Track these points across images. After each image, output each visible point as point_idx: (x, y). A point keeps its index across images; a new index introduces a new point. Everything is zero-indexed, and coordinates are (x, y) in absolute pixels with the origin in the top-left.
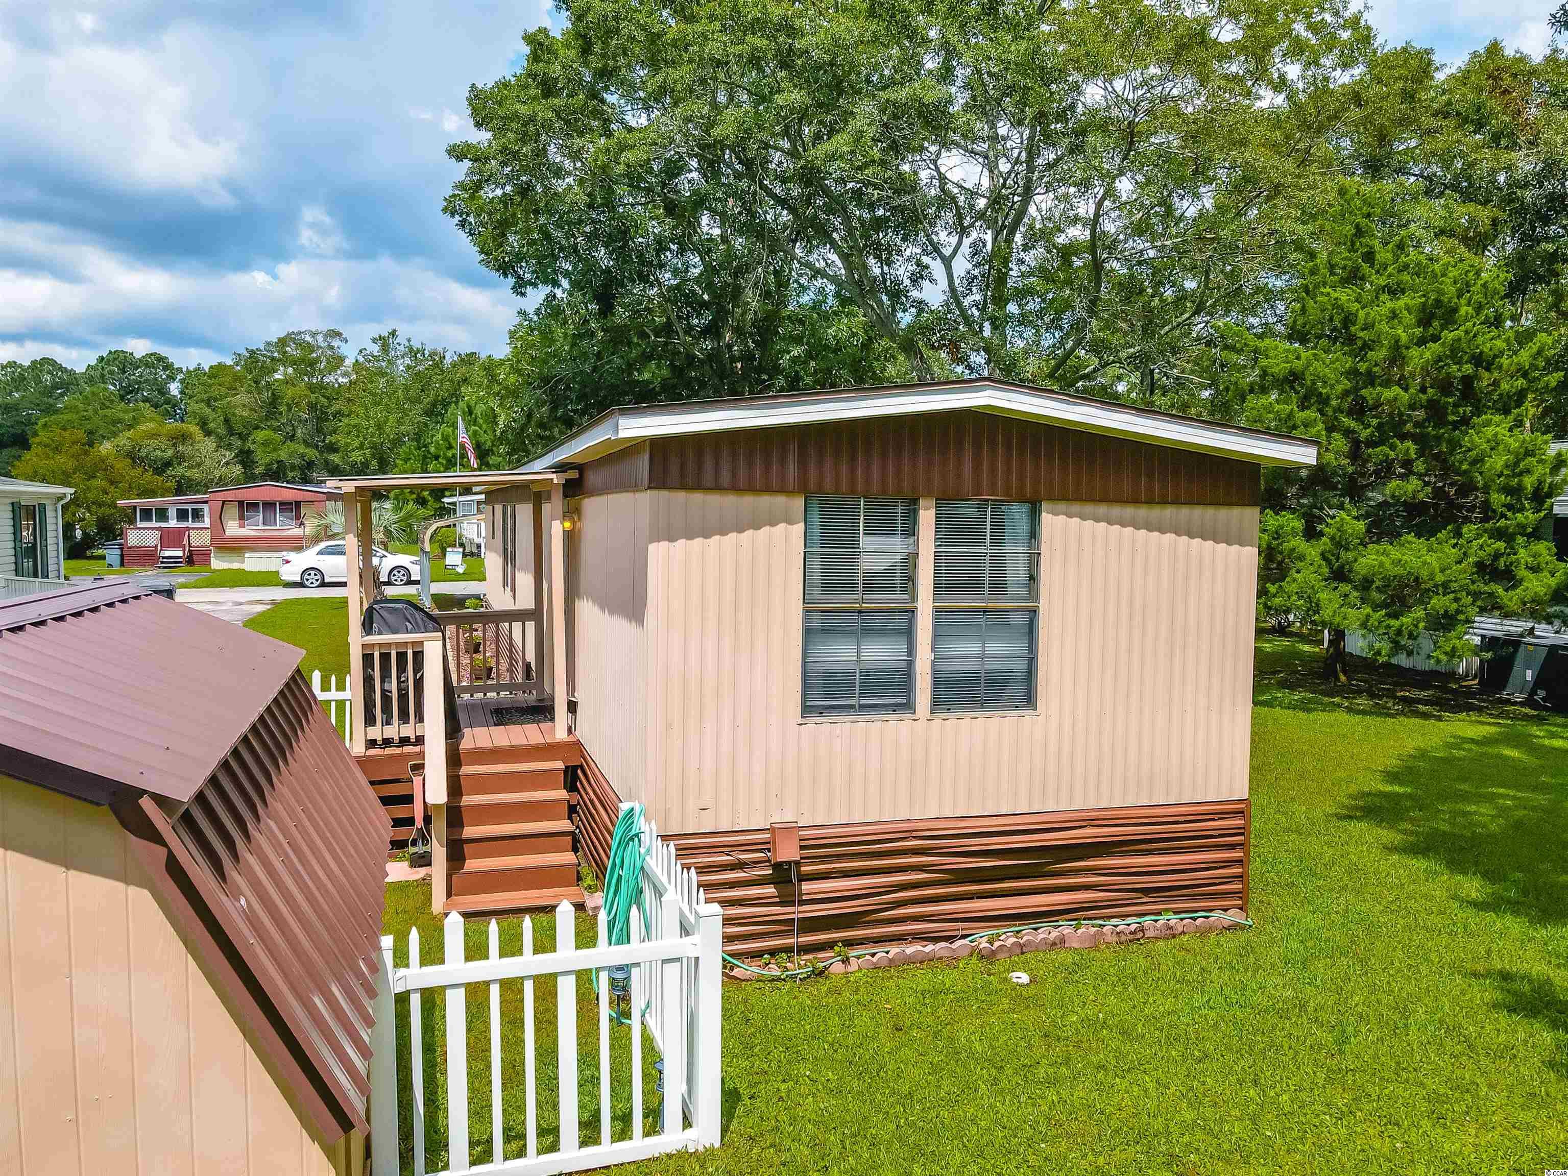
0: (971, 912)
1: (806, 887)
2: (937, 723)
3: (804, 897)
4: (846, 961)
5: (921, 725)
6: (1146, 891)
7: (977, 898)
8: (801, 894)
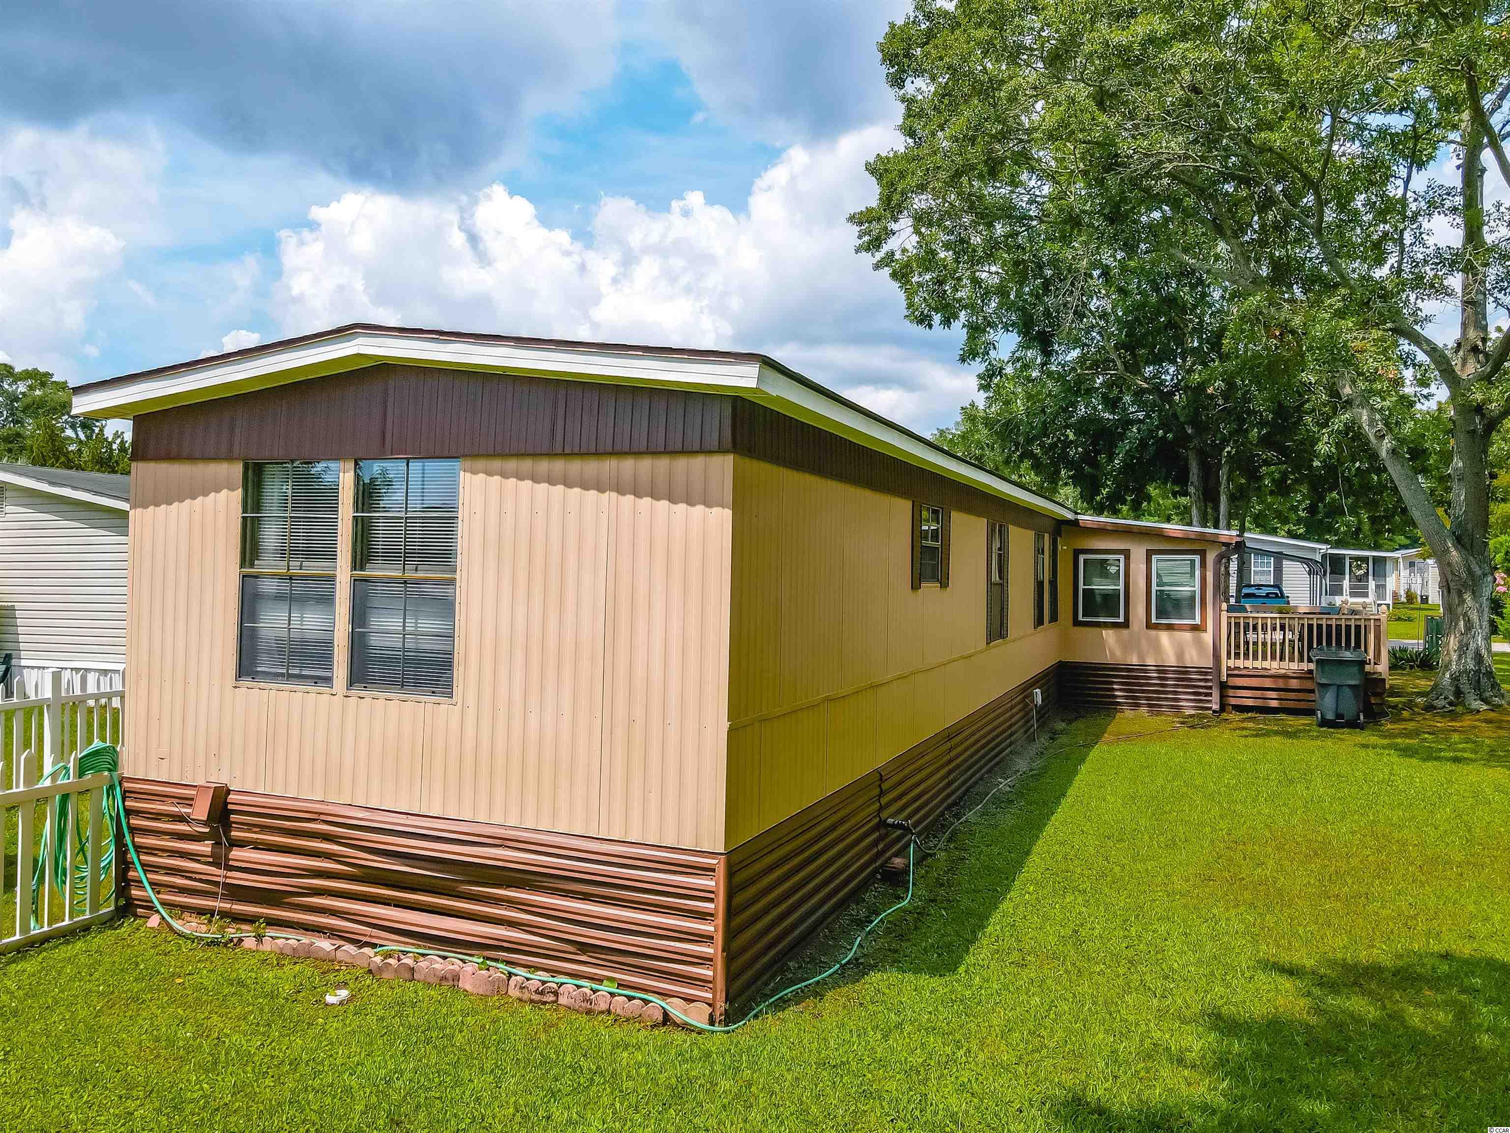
0: (384, 919)
1: (236, 853)
2: (353, 700)
3: (231, 863)
4: (259, 938)
5: (338, 699)
6: (584, 948)
7: (395, 906)
8: (227, 859)
